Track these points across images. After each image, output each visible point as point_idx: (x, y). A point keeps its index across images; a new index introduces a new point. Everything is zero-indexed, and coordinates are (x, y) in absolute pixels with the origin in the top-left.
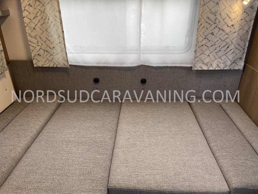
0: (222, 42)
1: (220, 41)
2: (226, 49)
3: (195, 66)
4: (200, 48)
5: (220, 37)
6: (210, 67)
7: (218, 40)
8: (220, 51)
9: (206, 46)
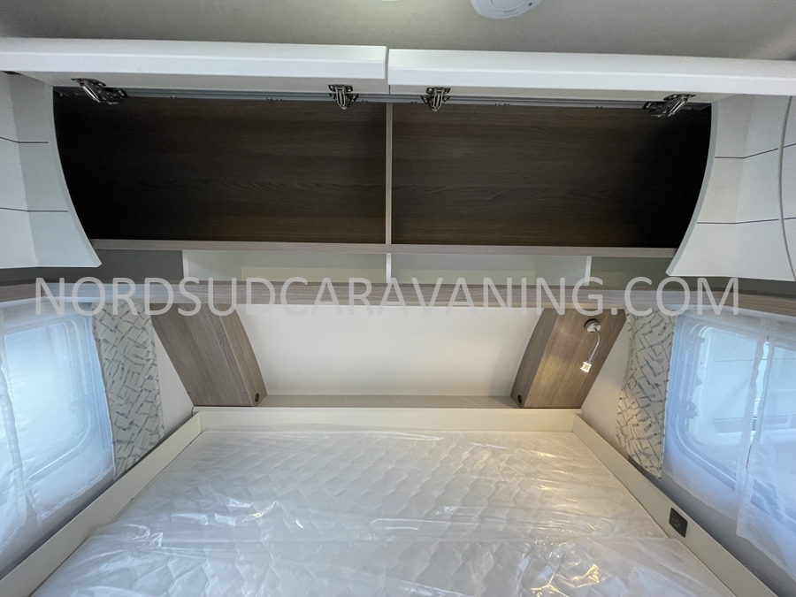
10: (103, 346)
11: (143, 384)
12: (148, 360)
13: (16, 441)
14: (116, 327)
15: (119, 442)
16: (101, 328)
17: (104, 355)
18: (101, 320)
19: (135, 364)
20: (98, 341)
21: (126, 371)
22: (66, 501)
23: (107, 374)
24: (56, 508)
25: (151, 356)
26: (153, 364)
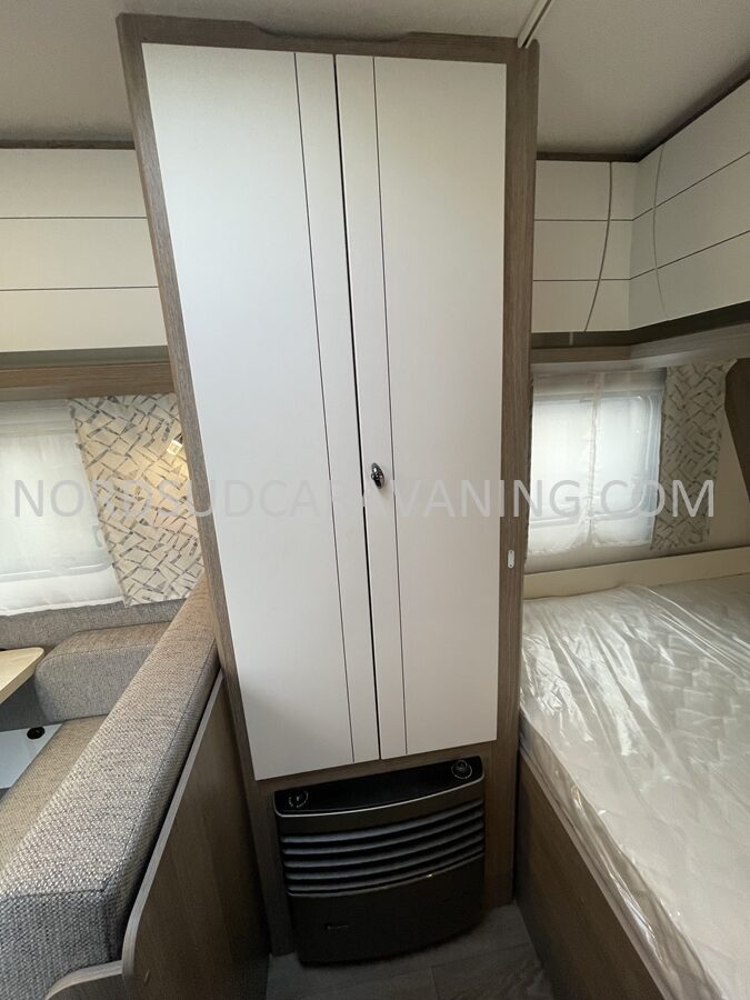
0: (175, 538)
1: (168, 535)
2: (194, 550)
3: (127, 597)
4: (126, 557)
5: (166, 524)
6: (169, 594)
7: (164, 535)
8: (179, 556)
9: (142, 549)
10: (668, 422)
11: (698, 475)
12: (709, 452)
13: (593, 477)
14: (684, 407)
15: (662, 520)
16: (668, 402)
17: (666, 432)
18: (671, 396)
19: (694, 451)
20: (664, 416)
21: (683, 455)
22: (612, 544)
23: (665, 449)
24: (605, 545)
25: (713, 448)
26: (714, 458)
